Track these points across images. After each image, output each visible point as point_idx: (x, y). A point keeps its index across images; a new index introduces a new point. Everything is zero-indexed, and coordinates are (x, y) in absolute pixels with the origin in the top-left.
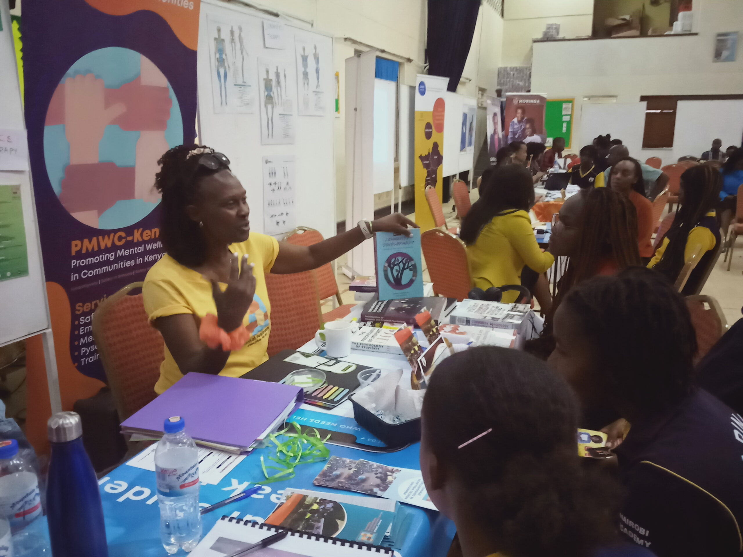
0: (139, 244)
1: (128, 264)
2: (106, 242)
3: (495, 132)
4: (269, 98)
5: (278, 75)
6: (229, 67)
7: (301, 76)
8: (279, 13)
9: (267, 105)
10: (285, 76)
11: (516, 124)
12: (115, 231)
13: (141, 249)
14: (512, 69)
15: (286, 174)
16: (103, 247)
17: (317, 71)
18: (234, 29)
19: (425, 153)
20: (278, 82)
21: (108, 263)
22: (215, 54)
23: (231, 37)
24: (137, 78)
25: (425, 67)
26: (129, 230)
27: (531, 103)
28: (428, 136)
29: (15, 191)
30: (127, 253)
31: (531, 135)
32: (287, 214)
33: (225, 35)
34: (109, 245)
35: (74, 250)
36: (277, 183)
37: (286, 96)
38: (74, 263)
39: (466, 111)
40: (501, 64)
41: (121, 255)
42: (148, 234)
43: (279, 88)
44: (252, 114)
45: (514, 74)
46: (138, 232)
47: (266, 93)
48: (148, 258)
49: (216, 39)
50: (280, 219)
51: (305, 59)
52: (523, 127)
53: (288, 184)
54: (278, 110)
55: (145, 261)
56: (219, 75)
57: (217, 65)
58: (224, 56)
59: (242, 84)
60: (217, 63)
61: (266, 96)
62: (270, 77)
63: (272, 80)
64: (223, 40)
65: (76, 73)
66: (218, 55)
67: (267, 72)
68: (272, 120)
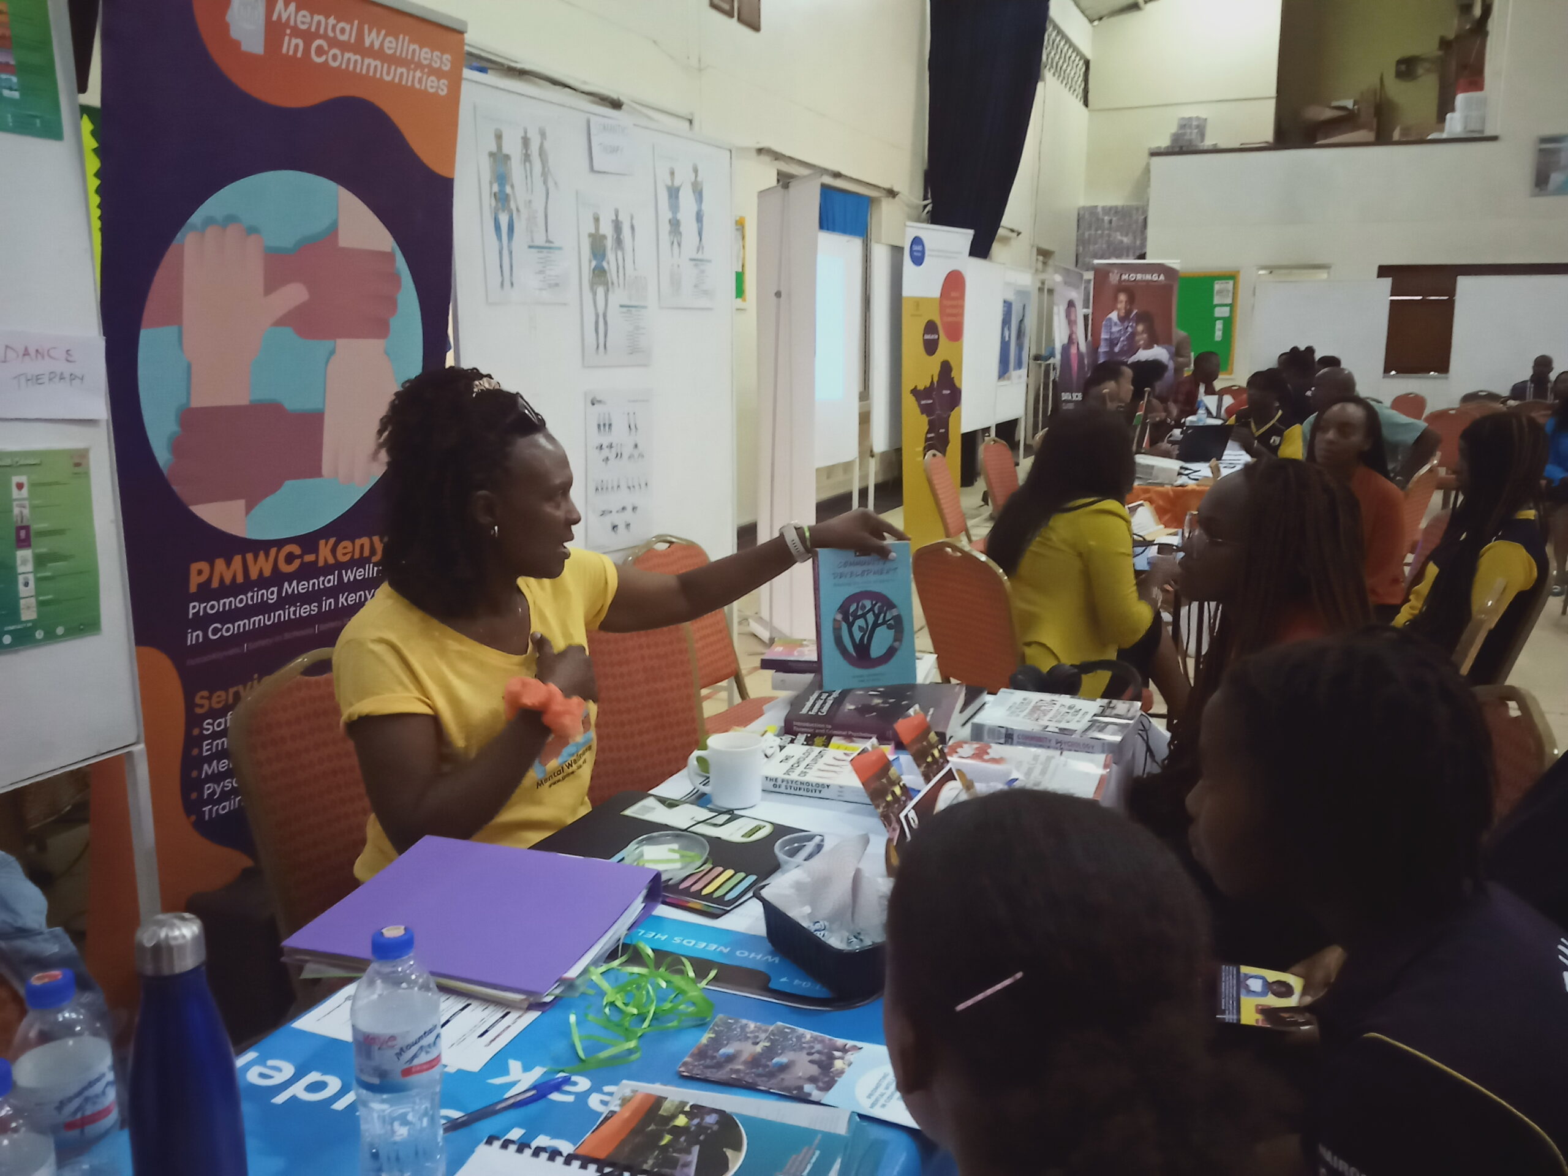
0: (327, 570)
1: (304, 611)
2: (261, 566)
3: (1071, 340)
4: (599, 274)
5: (617, 226)
6: (518, 210)
7: (665, 228)
8: (622, 99)
9: (595, 287)
10: (633, 228)
11: (1116, 324)
12: (280, 543)
13: (332, 580)
14: (1108, 210)
15: (633, 427)
16: (254, 575)
17: (699, 218)
18: (529, 135)
19: (923, 384)
20: (619, 242)
21: (263, 608)
22: (491, 184)
23: (524, 151)
24: (333, 231)
25: (925, 206)
26: (308, 542)
27: (1148, 281)
28: (931, 347)
29: (79, 461)
30: (302, 587)
31: (1149, 346)
32: (634, 509)
33: (512, 147)
34: (267, 572)
35: (195, 581)
36: (613, 445)
37: (635, 269)
38: (194, 608)
39: (1011, 297)
40: (1083, 201)
41: (290, 591)
42: (346, 550)
43: (620, 253)
44: (565, 304)
45: (1110, 222)
46: (326, 544)
47: (594, 263)
48: (346, 600)
49: (492, 155)
50: (620, 519)
51: (674, 193)
52: (1130, 329)
53: (636, 446)
54: (618, 297)
55: (340, 605)
56: (498, 228)
57: (495, 208)
58: (508, 189)
59: (544, 243)
60: (494, 203)
61: (594, 270)
62: (601, 231)
63: (605, 237)
64: (508, 157)
65: (207, 222)
66: (495, 188)
67: (597, 220)
68: (605, 316)
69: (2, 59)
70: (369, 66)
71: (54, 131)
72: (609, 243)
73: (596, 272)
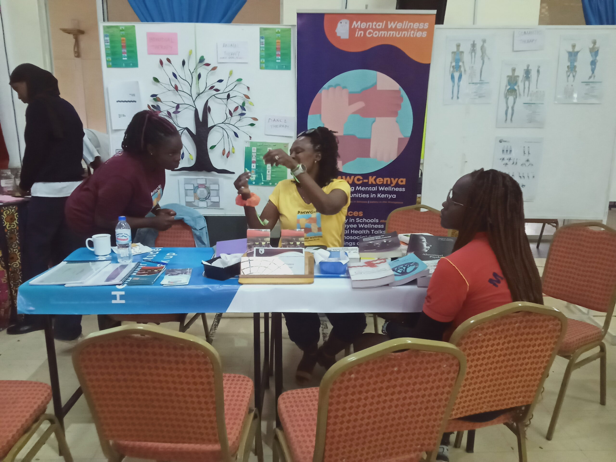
1: (364, 196)
4: (511, 91)
5: (527, 72)
6: (465, 71)
7: (564, 70)
9: (508, 97)
10: (538, 71)
15: (526, 152)
17: (593, 63)
20: (527, 77)
22: (451, 63)
24: (375, 86)
30: (363, 189)
33: (466, 48)
36: (511, 159)
42: (380, 181)
43: (527, 83)
46: (372, 177)
48: (381, 195)
49: (453, 53)
51: (573, 54)
53: (528, 160)
55: (378, 197)
56: (453, 77)
57: (452, 71)
58: (461, 64)
59: (478, 82)
60: (452, 69)
61: (508, 90)
62: (516, 74)
63: (518, 76)
64: (462, 52)
65: (330, 86)
66: (454, 64)
67: (514, 70)
68: (513, 108)
69: (277, 53)
70: (390, 34)
71: (288, 68)
72: (520, 79)
73: (509, 90)
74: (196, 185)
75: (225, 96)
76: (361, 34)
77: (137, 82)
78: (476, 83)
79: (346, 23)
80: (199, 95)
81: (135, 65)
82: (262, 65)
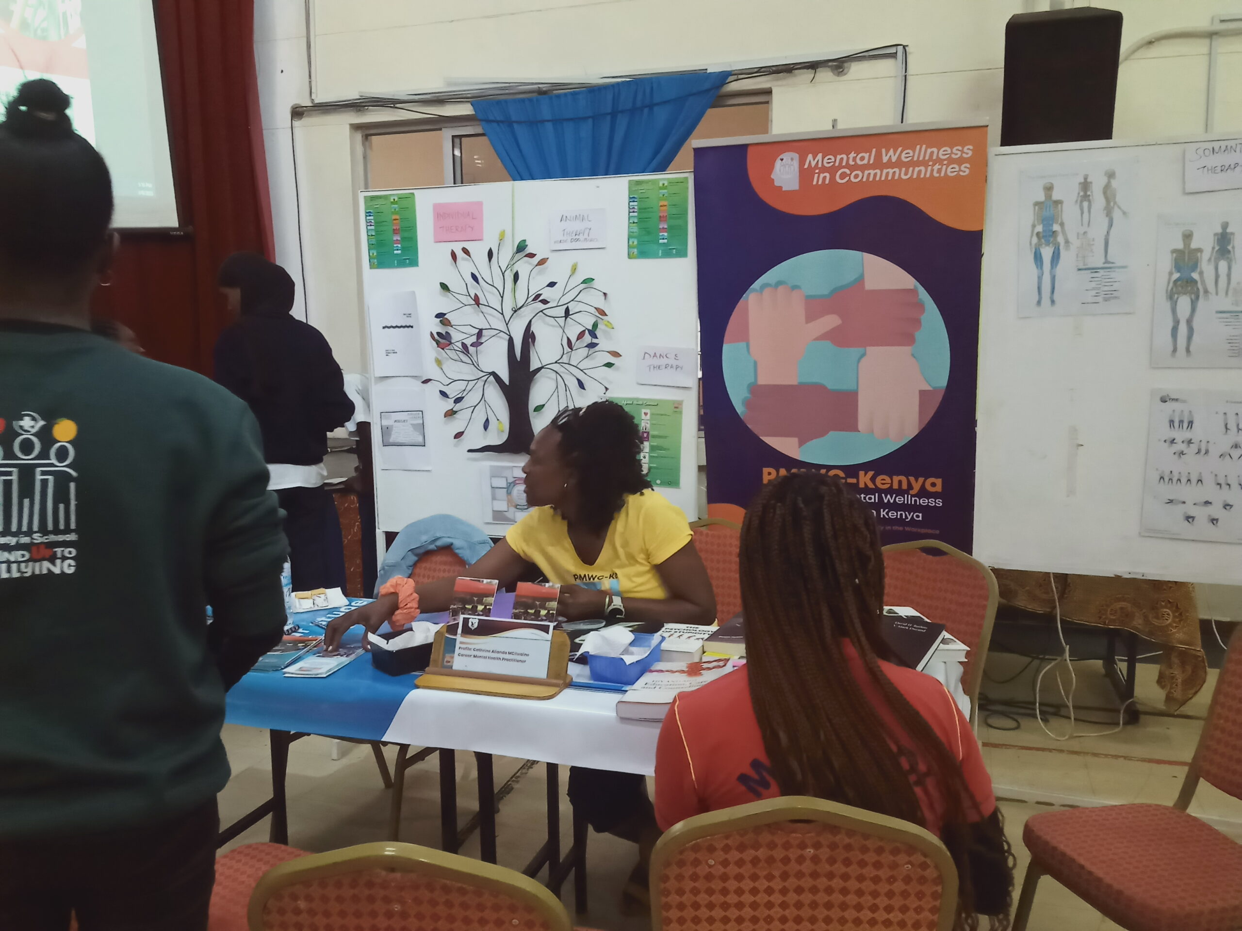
0: (868, 491)
4: (1185, 284)
5: (1224, 240)
9: (1175, 297)
13: (873, 498)
15: (1232, 427)
18: (1090, 180)
20: (1224, 252)
22: (1034, 226)
23: (1082, 194)
24: (860, 281)
26: (850, 470)
29: (677, 407)
32: (1226, 505)
33: (1065, 193)
36: (1194, 441)
42: (883, 481)
46: (866, 474)
48: (887, 514)
49: (1037, 204)
50: (1199, 511)
53: (1235, 446)
55: (882, 516)
56: (1038, 258)
57: (1036, 244)
58: (1056, 227)
59: (1102, 265)
60: (1035, 240)
61: (1176, 281)
62: (1194, 245)
63: (1200, 250)
64: (1058, 203)
65: (764, 286)
66: (1039, 228)
67: (1188, 237)
68: (1189, 322)
69: (661, 227)
70: (887, 174)
71: (682, 253)
72: (1206, 256)
73: (1179, 283)
74: (511, 480)
75: (561, 311)
76: (825, 178)
77: (414, 293)
78: (1095, 270)
79: (792, 159)
80: (515, 311)
81: (413, 262)
82: (631, 250)
